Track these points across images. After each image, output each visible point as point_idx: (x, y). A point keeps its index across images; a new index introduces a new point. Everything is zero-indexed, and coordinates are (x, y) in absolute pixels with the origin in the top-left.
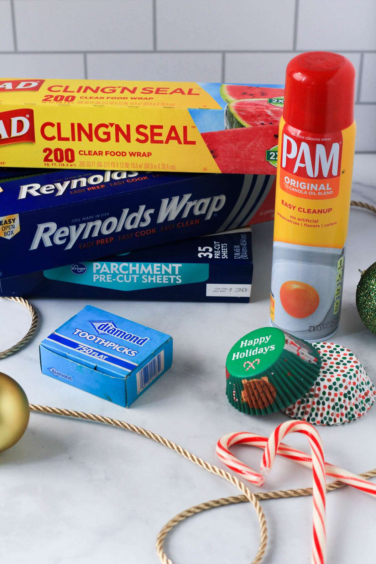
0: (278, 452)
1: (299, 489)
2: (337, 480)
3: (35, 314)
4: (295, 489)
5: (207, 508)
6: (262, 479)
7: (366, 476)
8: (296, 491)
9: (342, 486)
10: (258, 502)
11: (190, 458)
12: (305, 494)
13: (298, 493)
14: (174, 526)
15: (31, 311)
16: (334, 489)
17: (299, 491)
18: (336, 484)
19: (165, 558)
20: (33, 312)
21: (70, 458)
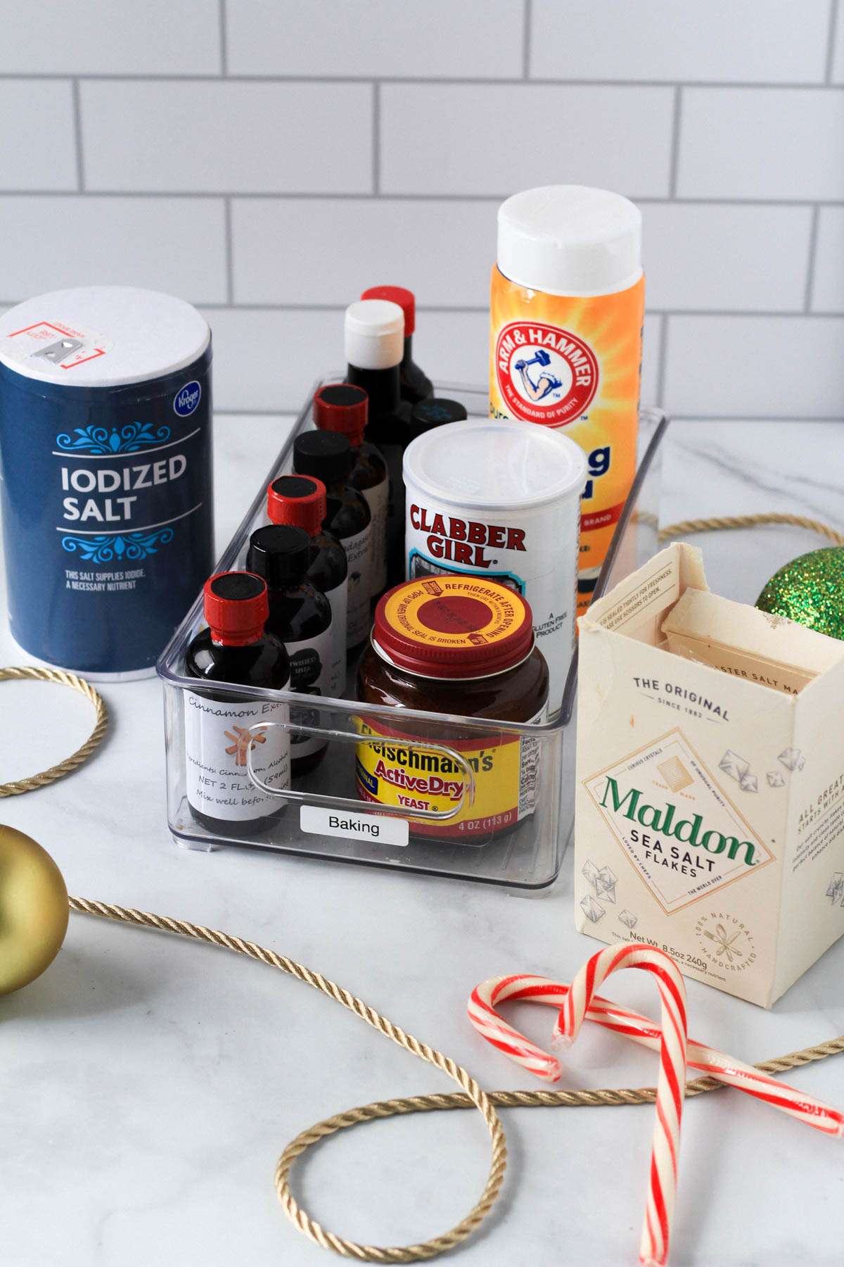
0: (590, 1015)
1: (623, 1090)
2: (707, 1075)
3: (104, 715)
4: (614, 1088)
5: (385, 1113)
6: (557, 1067)
7: (767, 1069)
8: (617, 1092)
9: (713, 1088)
10: (493, 1109)
11: (378, 1026)
12: (635, 1101)
13: (622, 1098)
14: (310, 1146)
15: (99, 708)
16: (698, 1093)
17: (623, 1093)
18: (704, 1082)
19: (294, 1206)
20: (101, 713)
21: (149, 1013)
